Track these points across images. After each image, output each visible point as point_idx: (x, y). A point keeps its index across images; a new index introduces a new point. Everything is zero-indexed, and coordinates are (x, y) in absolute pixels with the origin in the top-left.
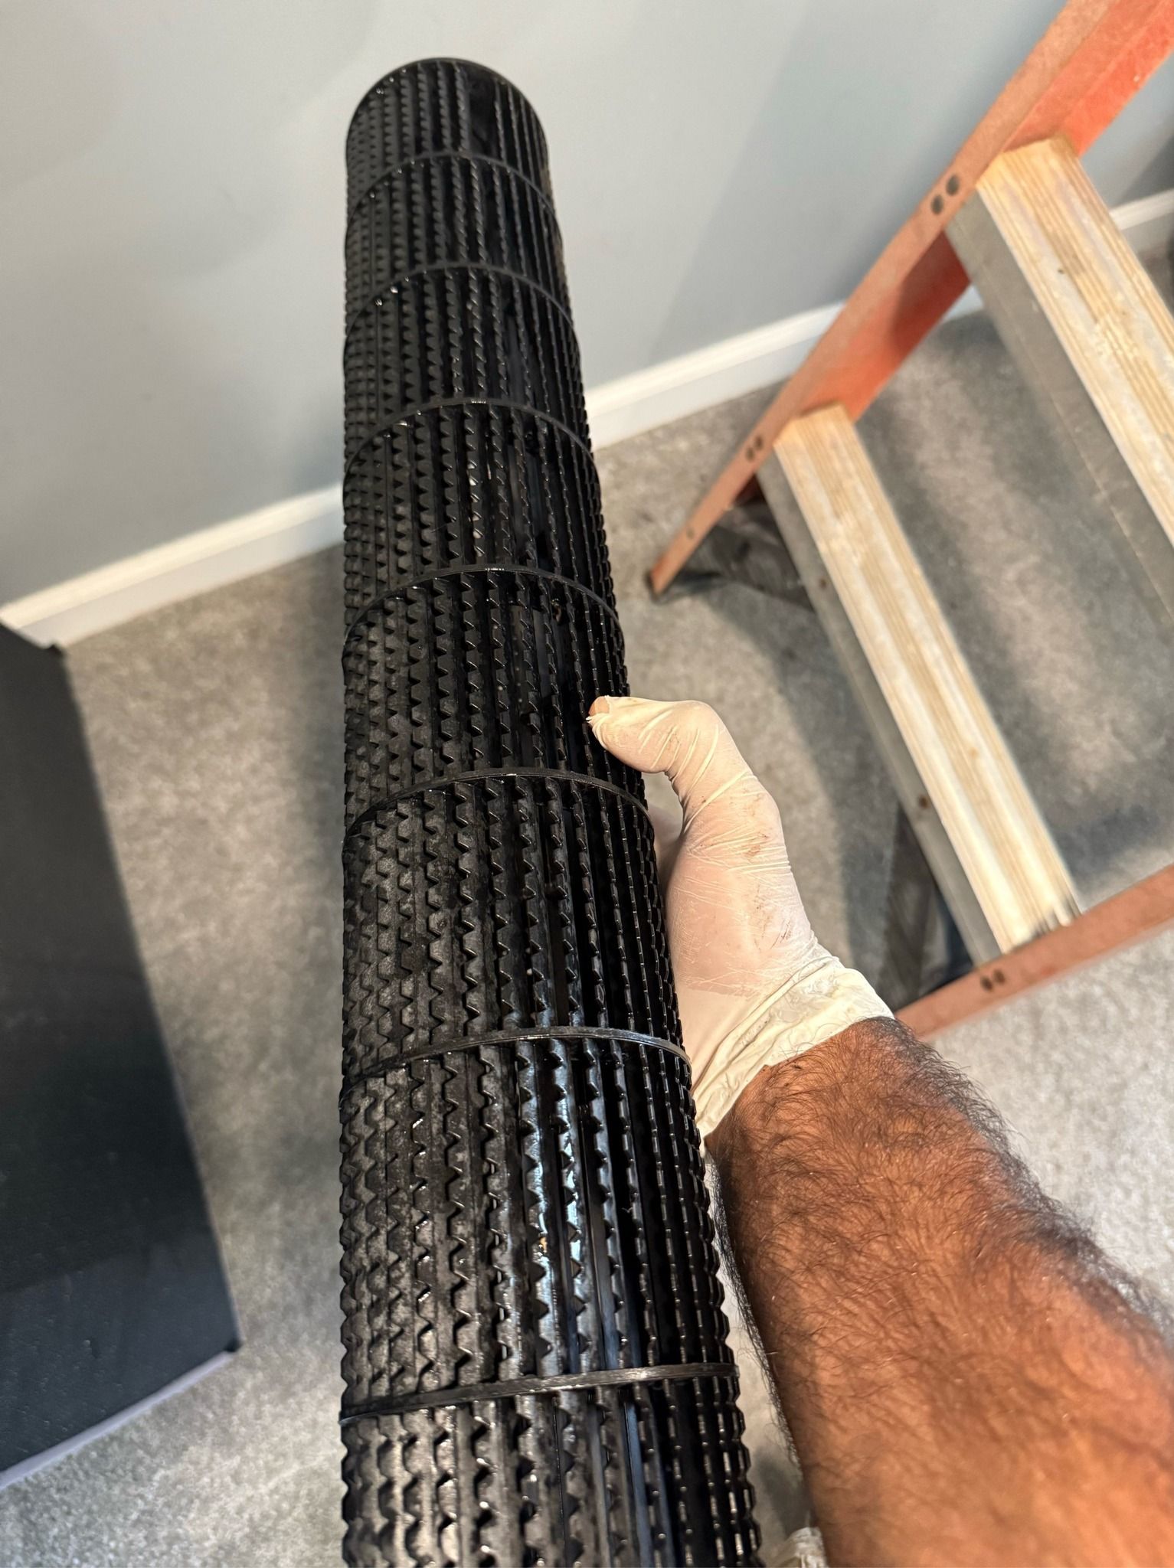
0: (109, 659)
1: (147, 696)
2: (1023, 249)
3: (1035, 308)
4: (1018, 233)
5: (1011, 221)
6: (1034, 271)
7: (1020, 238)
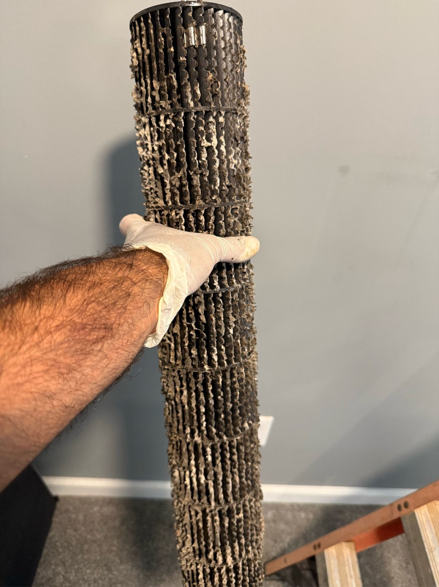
0: (71, 508)
1: (76, 530)
2: (428, 543)
3: (430, 571)
4: (427, 536)
5: (425, 529)
6: (431, 555)
7: (428, 539)
